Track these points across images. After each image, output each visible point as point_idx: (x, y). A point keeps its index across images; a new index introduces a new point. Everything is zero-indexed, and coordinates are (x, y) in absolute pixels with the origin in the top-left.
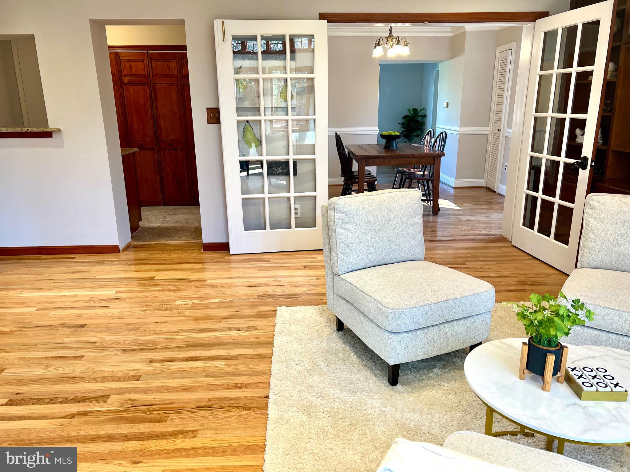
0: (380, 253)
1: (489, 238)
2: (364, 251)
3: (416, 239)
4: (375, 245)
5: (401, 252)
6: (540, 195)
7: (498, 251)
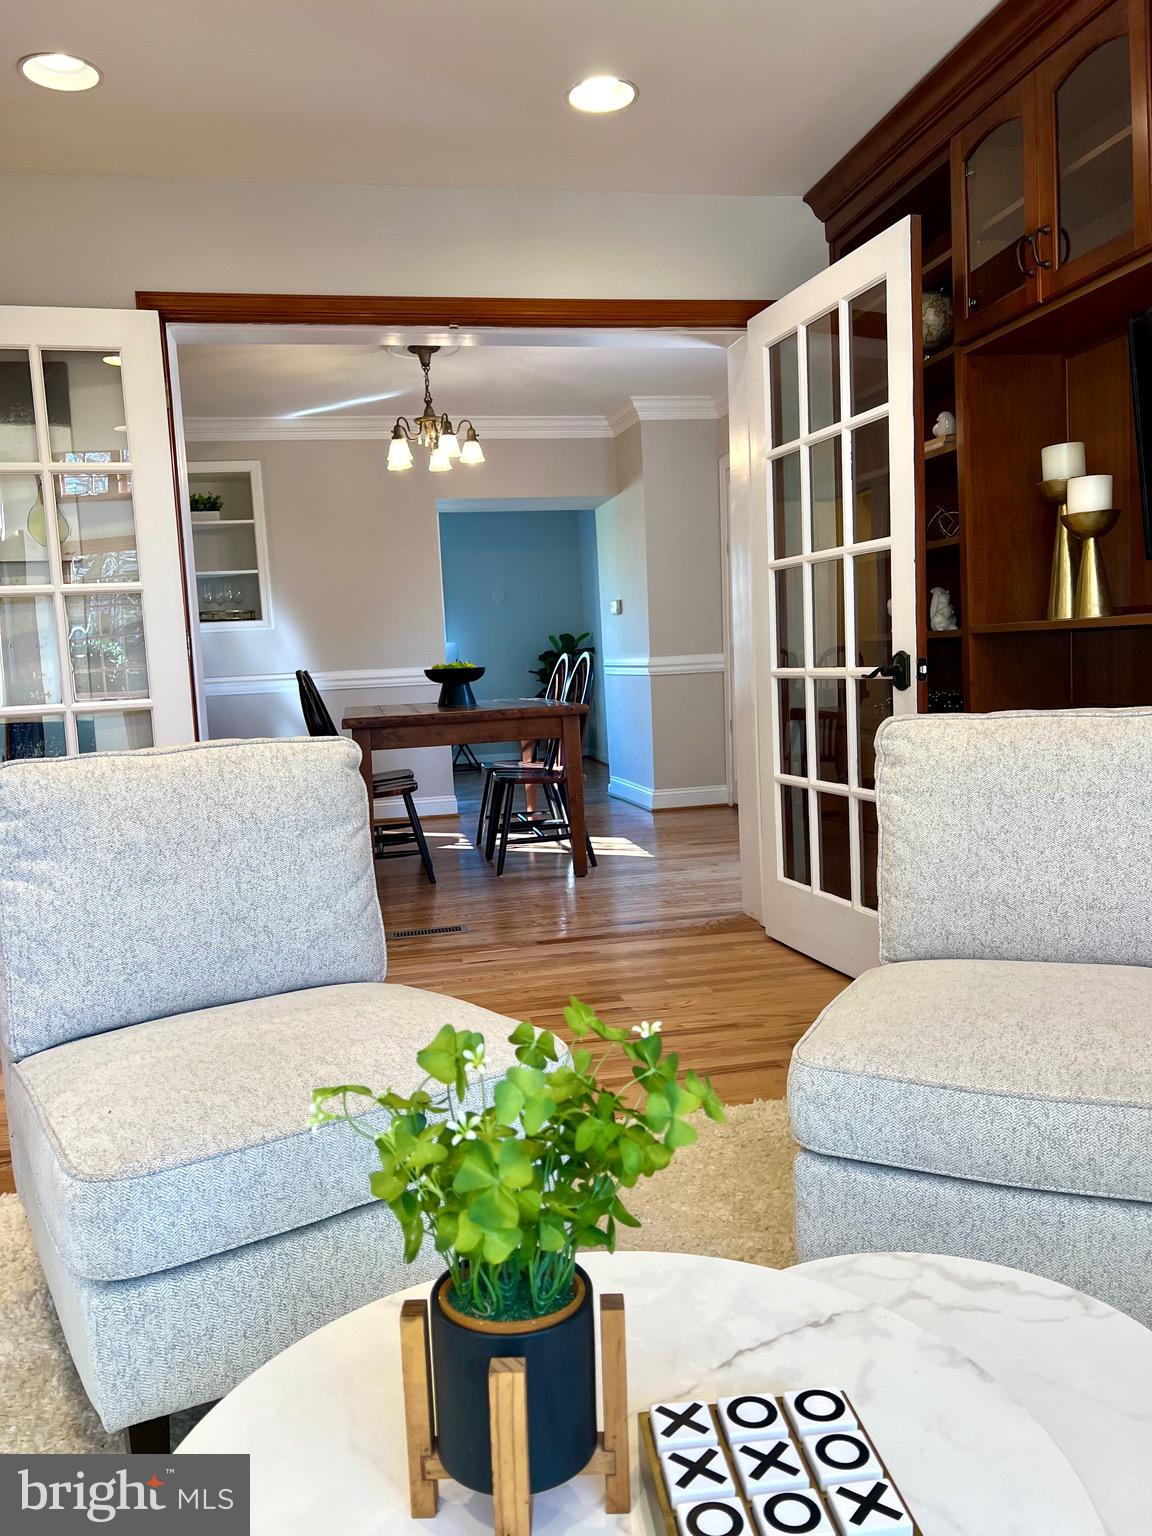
0: (184, 963)
1: (707, 924)
2: (111, 958)
3: (339, 906)
4: (158, 933)
5: (278, 953)
6: (813, 782)
7: (725, 955)
